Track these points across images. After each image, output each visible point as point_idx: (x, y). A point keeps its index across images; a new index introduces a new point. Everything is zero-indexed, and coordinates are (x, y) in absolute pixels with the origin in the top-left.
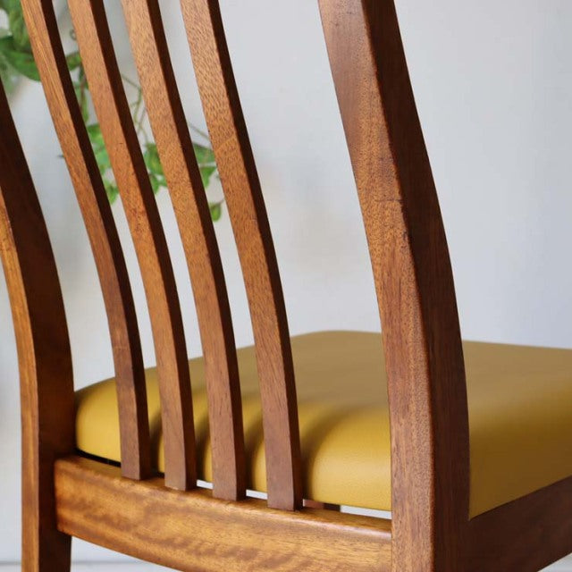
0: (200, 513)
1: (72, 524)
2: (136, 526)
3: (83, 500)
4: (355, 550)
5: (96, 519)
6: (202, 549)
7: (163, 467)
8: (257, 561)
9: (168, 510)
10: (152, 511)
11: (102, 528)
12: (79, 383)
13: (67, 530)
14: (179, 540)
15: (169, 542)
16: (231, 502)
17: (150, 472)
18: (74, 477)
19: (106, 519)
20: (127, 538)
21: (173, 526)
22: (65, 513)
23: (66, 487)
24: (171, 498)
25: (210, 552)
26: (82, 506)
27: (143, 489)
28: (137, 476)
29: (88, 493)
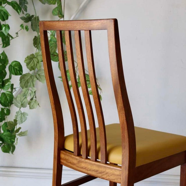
0: (88, 163)
1: (63, 163)
2: (76, 164)
3: (66, 159)
4: (116, 171)
5: (68, 162)
6: (88, 169)
7: (82, 154)
8: (98, 172)
9: (82, 162)
10: (79, 162)
11: (69, 164)
12: (66, 135)
14: (84, 167)
15: (82, 168)
16: (94, 161)
17: (79, 155)
18: (64, 154)
19: (70, 163)
20: (74, 166)
21: (83, 165)
22: (62, 161)
23: (62, 156)
24: (83, 160)
25: (90, 170)
26: (66, 160)
27: (78, 158)
28: (77, 155)
29: (67, 157)
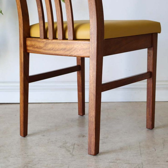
0: (55, 43)
1: (30, 50)
2: (43, 48)
3: (32, 45)
4: (84, 45)
5: (35, 48)
6: (56, 50)
7: (48, 37)
8: (66, 50)
9: (50, 43)
10: (46, 44)
11: (36, 50)
13: (29, 52)
14: (51, 49)
15: (50, 50)
16: (61, 40)
17: (46, 37)
18: (30, 40)
19: (37, 48)
20: (41, 50)
21: (50, 46)
22: (28, 48)
23: (28, 43)
24: (50, 41)
25: (57, 50)
26: (32, 46)
27: (45, 40)
28: (43, 38)
29: (33, 43)
